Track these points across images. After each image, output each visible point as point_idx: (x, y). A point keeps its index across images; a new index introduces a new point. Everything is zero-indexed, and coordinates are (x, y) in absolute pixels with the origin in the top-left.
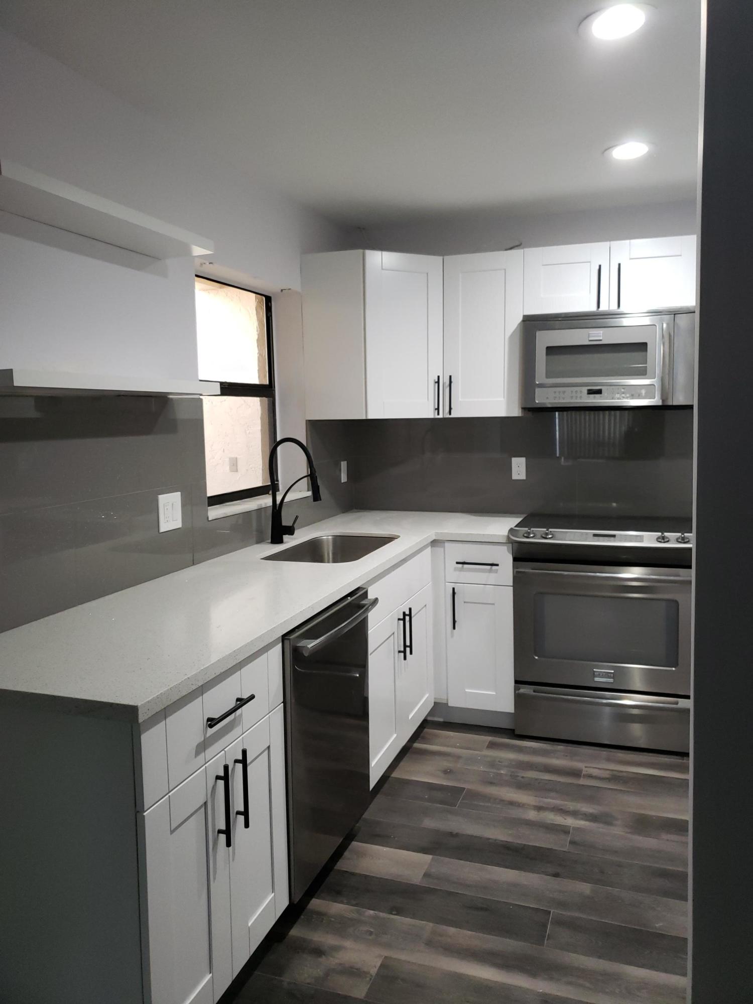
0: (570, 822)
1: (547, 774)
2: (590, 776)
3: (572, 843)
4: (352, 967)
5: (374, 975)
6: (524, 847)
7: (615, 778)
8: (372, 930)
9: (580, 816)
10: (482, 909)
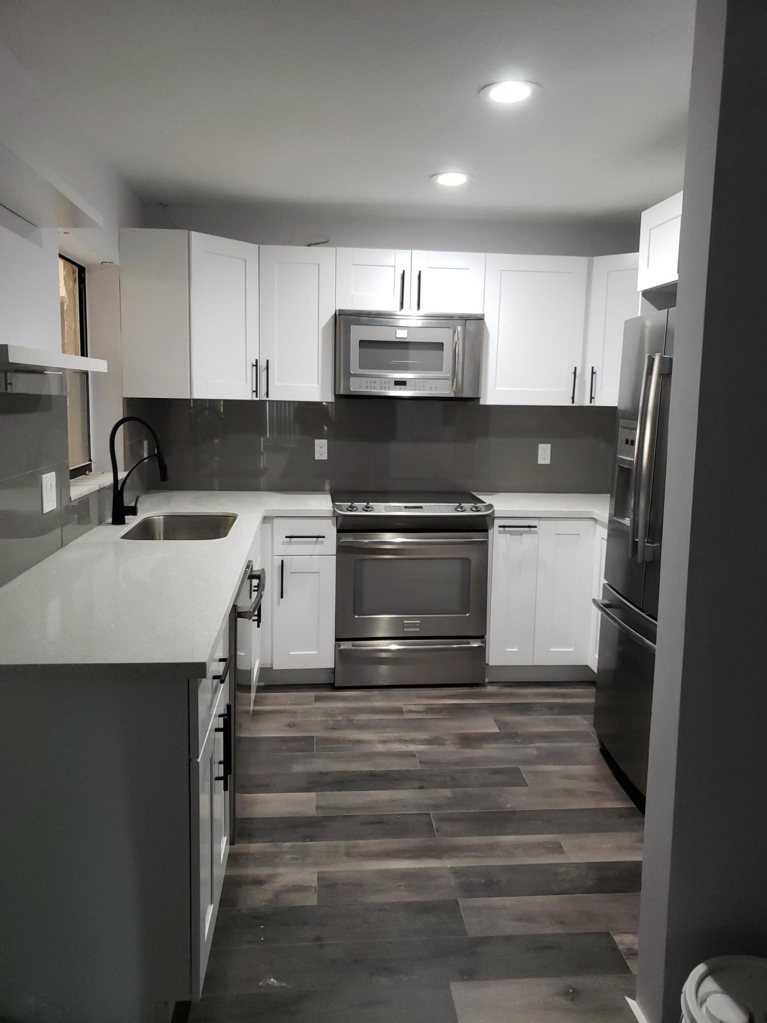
0: (411, 748)
1: (376, 715)
2: (410, 711)
3: (422, 762)
4: (294, 886)
5: (316, 887)
6: (387, 772)
7: (430, 710)
8: (297, 856)
9: (419, 743)
10: (377, 823)
